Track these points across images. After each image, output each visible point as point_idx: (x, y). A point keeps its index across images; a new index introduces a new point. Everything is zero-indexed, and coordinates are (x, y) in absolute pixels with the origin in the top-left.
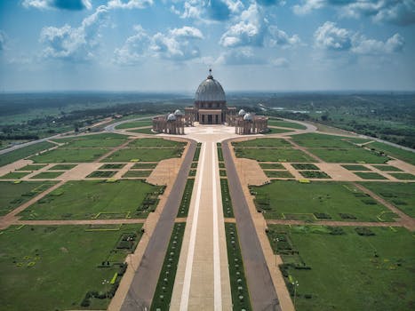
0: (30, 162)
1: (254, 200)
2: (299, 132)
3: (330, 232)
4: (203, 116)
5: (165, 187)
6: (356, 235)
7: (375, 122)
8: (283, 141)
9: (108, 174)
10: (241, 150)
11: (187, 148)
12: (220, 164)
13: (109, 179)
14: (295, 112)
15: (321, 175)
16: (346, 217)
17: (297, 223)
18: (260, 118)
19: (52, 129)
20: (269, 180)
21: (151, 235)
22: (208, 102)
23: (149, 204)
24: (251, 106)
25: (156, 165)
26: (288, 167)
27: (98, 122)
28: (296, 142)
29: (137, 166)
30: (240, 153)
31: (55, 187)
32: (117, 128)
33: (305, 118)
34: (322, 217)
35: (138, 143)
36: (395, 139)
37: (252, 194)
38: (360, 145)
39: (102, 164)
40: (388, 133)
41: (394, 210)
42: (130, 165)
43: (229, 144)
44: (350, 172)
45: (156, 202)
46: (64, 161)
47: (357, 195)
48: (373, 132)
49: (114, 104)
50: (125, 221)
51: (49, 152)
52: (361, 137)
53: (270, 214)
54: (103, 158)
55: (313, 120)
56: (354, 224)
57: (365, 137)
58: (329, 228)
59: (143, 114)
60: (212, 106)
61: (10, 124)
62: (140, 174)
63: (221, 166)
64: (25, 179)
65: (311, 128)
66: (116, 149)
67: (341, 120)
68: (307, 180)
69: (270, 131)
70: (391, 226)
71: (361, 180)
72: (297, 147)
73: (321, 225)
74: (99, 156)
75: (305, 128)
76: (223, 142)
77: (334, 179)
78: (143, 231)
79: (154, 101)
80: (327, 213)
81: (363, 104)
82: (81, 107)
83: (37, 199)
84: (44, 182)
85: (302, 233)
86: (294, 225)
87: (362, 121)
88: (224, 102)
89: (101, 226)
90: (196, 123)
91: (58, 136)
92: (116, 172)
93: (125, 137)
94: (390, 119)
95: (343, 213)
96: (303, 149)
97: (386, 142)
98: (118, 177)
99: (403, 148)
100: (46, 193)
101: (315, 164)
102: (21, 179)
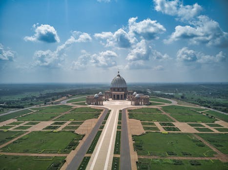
0: (16, 121)
1: (134, 144)
2: (167, 104)
3: (174, 163)
4: (114, 95)
5: (84, 136)
6: (189, 165)
7: (211, 99)
8: (157, 110)
9: (55, 128)
10: (132, 114)
11: (102, 113)
12: (118, 122)
13: (55, 131)
14: (167, 94)
15: (175, 129)
16: (185, 154)
17: (156, 158)
18: (145, 96)
19: (33, 103)
20: (145, 132)
21: (69, 164)
22: (117, 88)
23: (72, 146)
24: (143, 90)
25: (82, 123)
26: (157, 124)
27: (58, 99)
28: (164, 110)
29: (72, 123)
30: (131, 116)
31: (25, 134)
32: (67, 102)
33: (172, 97)
34: (171, 154)
35: (76, 110)
36: (221, 109)
37: (134, 140)
38: (200, 112)
39: (54, 122)
40: (218, 105)
41: (214, 150)
42: (69, 122)
43: (127, 111)
44: (193, 127)
45: (77, 144)
46: (34, 120)
47: (194, 141)
48: (209, 105)
49: (70, 89)
50: (57, 155)
51: (27, 115)
52: (202, 107)
53: (141, 152)
54: (55, 119)
55: (176, 98)
56: (189, 158)
57: (204, 108)
58: (174, 161)
59: (84, 94)
60: (120, 90)
61: (11, 100)
62: (73, 127)
63: (119, 123)
64: (10, 129)
65: (174, 103)
66: (63, 114)
67: (192, 98)
68: (167, 132)
69: (151, 104)
70: (211, 159)
71: (198, 132)
72: (164, 113)
73: (169, 159)
74: (53, 117)
75: (171, 102)
76: (123, 110)
77: (182, 132)
78: (65, 161)
79: (91, 88)
80: (175, 152)
81: (205, 90)
82: (52, 91)
83: (13, 141)
84: (19, 132)
85: (158, 163)
86: (154, 159)
87: (204, 99)
88: (126, 88)
89: (42, 157)
90: (110, 99)
91: (34, 107)
92: (60, 127)
93: (70, 107)
94: (220, 98)
95: (184, 152)
96: (167, 114)
97: (216, 111)
98: (60, 129)
99: (225, 113)
100: (19, 138)
101: (173, 123)
102: (8, 130)
